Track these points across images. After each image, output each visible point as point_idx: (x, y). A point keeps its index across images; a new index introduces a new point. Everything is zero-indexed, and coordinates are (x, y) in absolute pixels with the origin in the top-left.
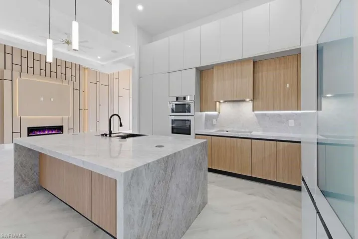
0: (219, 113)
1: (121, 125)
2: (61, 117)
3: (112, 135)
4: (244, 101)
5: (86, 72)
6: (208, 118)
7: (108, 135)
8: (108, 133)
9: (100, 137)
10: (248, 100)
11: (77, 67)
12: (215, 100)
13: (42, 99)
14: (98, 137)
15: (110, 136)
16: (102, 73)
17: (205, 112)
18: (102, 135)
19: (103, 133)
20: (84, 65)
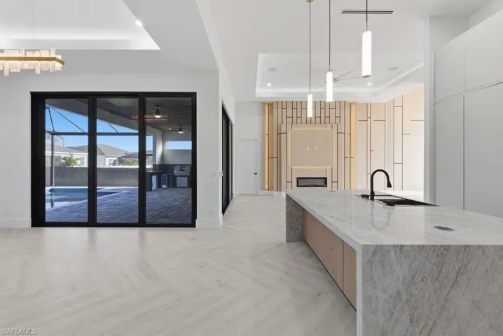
1: (389, 185)
2: (325, 167)
3: (375, 198)
5: (353, 107)
7: (370, 198)
8: (369, 194)
9: (361, 198)
11: (342, 105)
13: (308, 148)
14: (358, 198)
15: (372, 199)
16: (375, 104)
18: (363, 196)
19: (364, 194)
20: (350, 100)
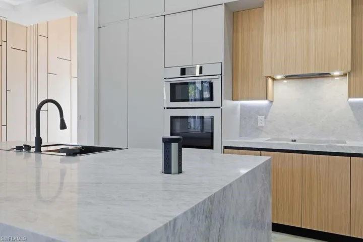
0: (272, 102)
1: (63, 126)
3: (43, 149)
4: (327, 75)
6: (247, 114)
7: (33, 150)
8: (32, 143)
9: (14, 153)
10: (336, 73)
12: (265, 74)
14: (8, 153)
15: (38, 150)
16: (13, 24)
17: (241, 100)
18: (19, 148)
19: (22, 144)
